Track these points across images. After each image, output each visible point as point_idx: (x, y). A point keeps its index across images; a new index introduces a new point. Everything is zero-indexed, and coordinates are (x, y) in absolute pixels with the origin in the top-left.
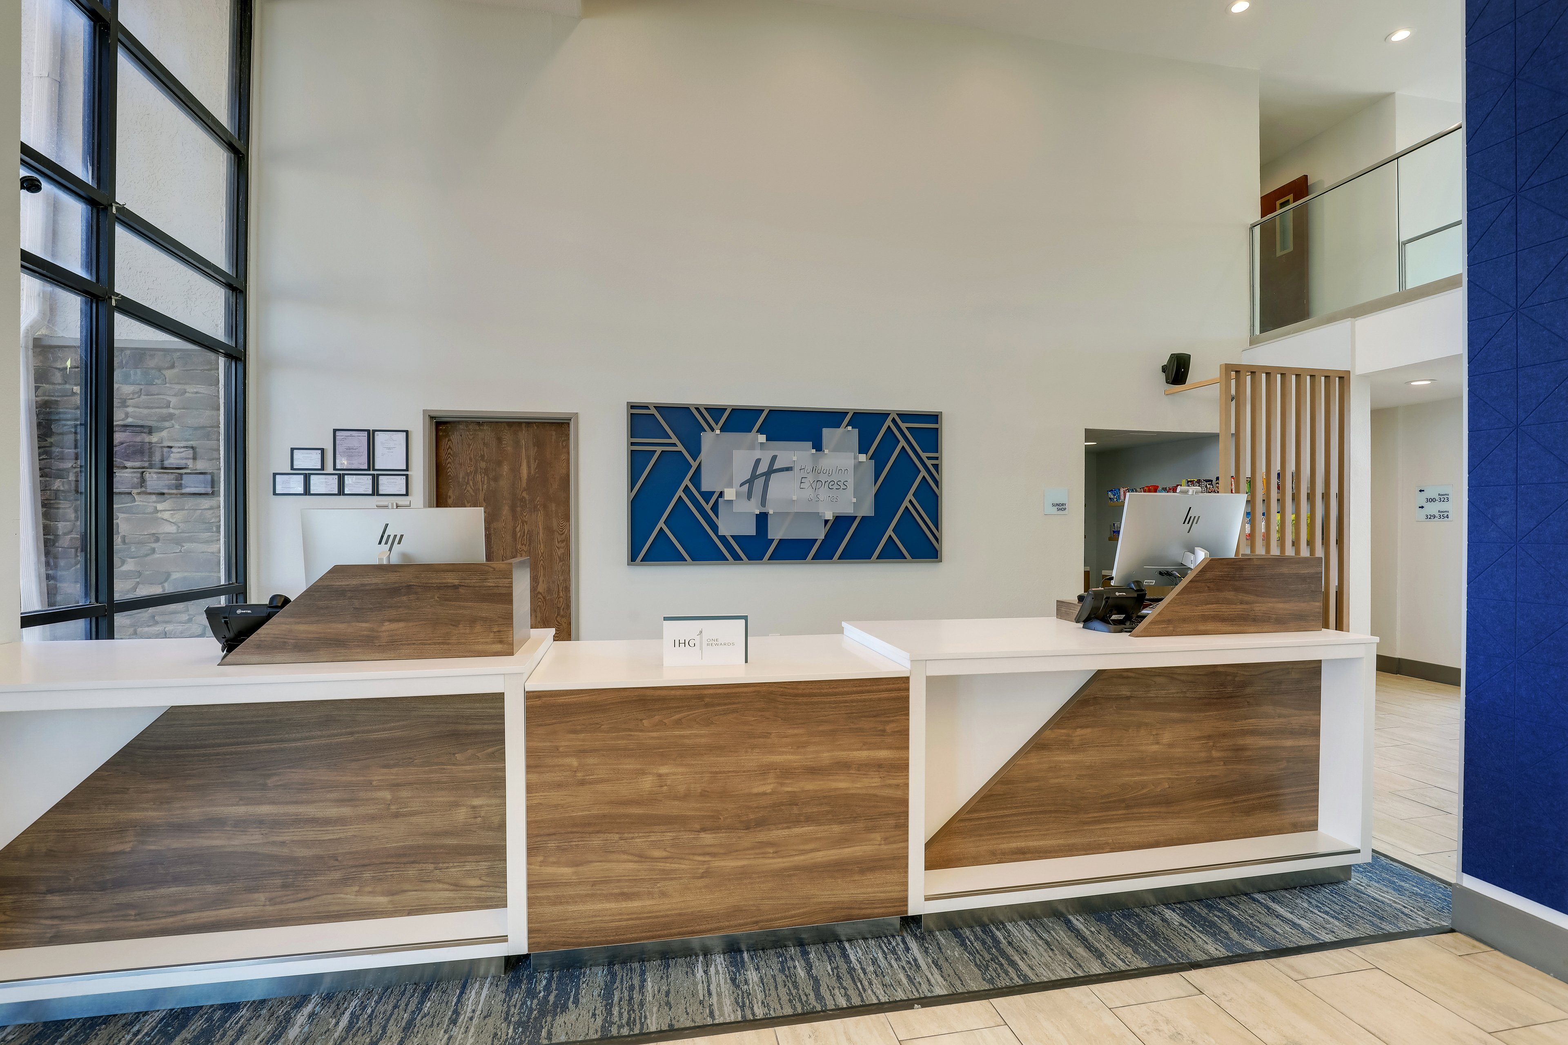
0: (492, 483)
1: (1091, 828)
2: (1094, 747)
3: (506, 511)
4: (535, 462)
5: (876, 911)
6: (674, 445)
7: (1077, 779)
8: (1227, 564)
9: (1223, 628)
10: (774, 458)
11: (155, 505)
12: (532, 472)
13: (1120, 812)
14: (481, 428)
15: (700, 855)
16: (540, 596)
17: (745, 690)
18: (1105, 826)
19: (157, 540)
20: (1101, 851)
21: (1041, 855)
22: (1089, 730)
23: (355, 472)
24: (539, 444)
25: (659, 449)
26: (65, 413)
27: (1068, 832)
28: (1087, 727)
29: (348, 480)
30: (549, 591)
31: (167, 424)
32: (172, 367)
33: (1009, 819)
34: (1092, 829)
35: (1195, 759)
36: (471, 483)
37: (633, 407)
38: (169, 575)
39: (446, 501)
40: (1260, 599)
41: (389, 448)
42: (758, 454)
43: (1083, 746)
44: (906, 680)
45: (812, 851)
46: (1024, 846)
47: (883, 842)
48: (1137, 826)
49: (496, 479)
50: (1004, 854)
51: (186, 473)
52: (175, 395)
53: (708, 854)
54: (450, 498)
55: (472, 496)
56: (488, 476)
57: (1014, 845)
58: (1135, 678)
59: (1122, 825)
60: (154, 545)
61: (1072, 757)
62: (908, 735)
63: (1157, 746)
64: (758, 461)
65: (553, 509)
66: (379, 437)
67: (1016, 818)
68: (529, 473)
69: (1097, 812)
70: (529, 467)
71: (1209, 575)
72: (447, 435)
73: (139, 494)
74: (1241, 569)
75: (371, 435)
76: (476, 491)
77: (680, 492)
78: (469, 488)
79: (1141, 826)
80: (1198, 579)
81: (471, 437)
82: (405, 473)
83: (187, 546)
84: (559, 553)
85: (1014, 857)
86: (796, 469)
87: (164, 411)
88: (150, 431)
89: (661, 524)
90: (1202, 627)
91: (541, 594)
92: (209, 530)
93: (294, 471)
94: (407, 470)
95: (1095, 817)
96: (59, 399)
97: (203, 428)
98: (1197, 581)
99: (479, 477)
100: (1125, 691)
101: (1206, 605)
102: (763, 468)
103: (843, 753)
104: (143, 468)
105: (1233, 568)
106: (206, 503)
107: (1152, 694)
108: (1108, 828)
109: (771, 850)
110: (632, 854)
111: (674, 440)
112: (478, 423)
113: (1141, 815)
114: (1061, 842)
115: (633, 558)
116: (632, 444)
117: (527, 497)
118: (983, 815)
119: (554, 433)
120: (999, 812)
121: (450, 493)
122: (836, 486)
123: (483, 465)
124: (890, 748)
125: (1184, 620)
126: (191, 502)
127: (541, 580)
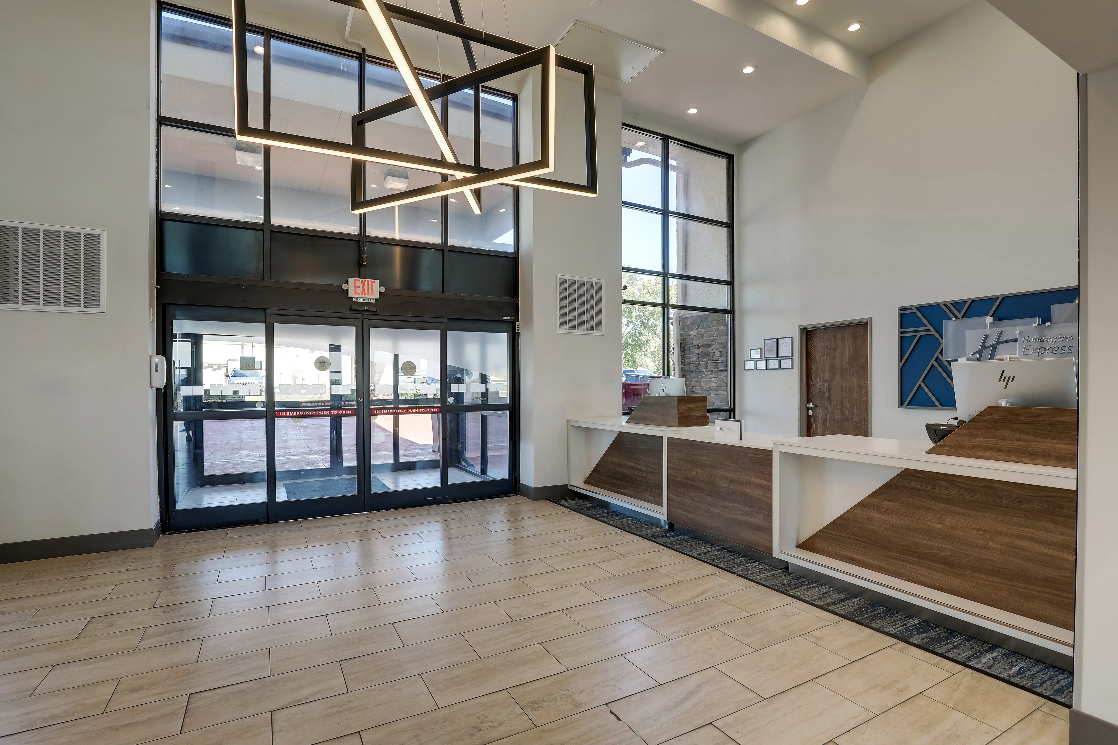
0: (831, 360)
1: (893, 561)
2: (895, 514)
3: (838, 376)
4: (853, 347)
5: (761, 549)
6: (929, 330)
7: (884, 529)
8: (1004, 411)
9: (1000, 456)
10: (1001, 333)
11: (710, 375)
12: (851, 354)
13: (913, 559)
14: (827, 331)
15: (707, 504)
16: (855, 423)
17: (719, 446)
18: (903, 563)
19: (711, 390)
20: (900, 578)
21: (863, 565)
22: (892, 503)
23: (772, 358)
24: (854, 337)
25: (918, 335)
26: (688, 342)
27: (879, 558)
28: (891, 501)
29: (770, 362)
30: (860, 421)
31: (714, 343)
32: (715, 320)
33: (845, 539)
34: (894, 563)
35: (974, 543)
36: (822, 361)
37: (901, 310)
38: (714, 403)
39: (811, 371)
40: (1038, 439)
41: (785, 346)
42: (988, 331)
43: (887, 511)
44: (771, 451)
45: (739, 515)
46: (853, 556)
47: (763, 520)
48: (926, 572)
49: (833, 358)
50: (842, 557)
51: (718, 362)
52: (715, 331)
53: (709, 505)
54: (813, 369)
55: (822, 367)
56: (829, 357)
57: (848, 554)
58: (924, 478)
59: (915, 567)
60: (710, 391)
61: (881, 516)
62: (772, 476)
63: (941, 526)
64: (986, 337)
65: (862, 374)
66: (781, 341)
67: (848, 540)
68: (850, 354)
69: (897, 553)
70: (850, 351)
71: (986, 418)
72: (811, 337)
73: (706, 371)
74: (1019, 415)
75: (778, 340)
76: (824, 365)
77: (933, 361)
78: (821, 364)
79: (929, 573)
80: (976, 420)
81: (822, 337)
82: (791, 358)
83: (719, 392)
84: (865, 399)
85: (848, 560)
86: (1021, 340)
87: (712, 338)
88: (709, 346)
89: (920, 382)
90: (980, 453)
91: (855, 422)
92: (724, 385)
93: (751, 359)
94: (792, 356)
95: (897, 556)
96: (687, 337)
97: (724, 343)
98: (974, 421)
99: (825, 358)
100: (916, 485)
101: (984, 438)
102: (991, 341)
103: (749, 478)
104: (707, 361)
105: (1010, 414)
106: (724, 374)
107: (937, 491)
108: (905, 566)
109: (726, 510)
110: (690, 498)
111: (929, 327)
112: (825, 329)
113: (929, 566)
114: (875, 562)
115: (902, 404)
116: (902, 333)
117: (848, 367)
118: (831, 532)
119: (862, 330)
120: (839, 533)
121: (813, 367)
122: (1060, 351)
123: (827, 351)
124: (765, 480)
125: (964, 447)
126: (720, 374)
127: (855, 414)
